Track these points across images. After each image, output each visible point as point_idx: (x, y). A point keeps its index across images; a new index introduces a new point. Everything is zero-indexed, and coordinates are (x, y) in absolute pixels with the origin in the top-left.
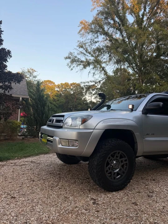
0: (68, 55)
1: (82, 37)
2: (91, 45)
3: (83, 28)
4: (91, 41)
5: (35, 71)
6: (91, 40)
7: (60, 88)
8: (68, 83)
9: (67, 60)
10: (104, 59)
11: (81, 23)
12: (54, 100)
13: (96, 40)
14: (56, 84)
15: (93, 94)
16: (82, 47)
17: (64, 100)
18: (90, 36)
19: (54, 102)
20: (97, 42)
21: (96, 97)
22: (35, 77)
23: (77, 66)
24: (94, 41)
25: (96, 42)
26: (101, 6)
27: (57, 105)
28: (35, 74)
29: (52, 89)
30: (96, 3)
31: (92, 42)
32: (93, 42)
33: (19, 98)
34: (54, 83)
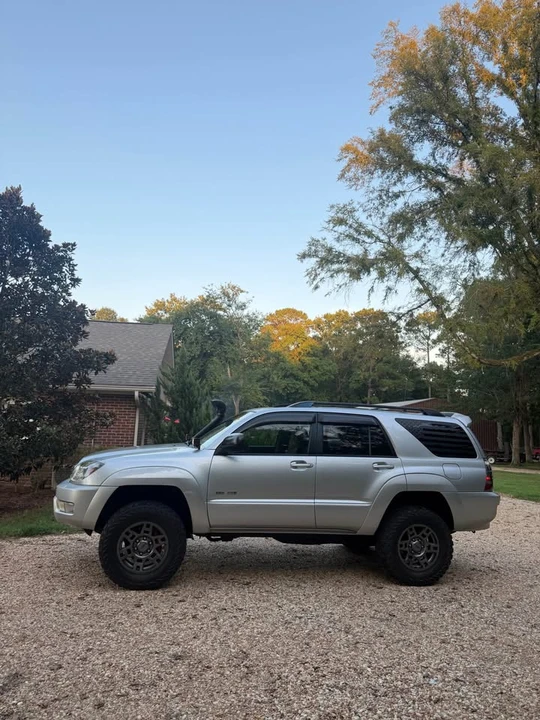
0: (307, 248)
1: (354, 187)
2: (380, 207)
3: (351, 161)
4: (380, 196)
5: (242, 291)
6: (381, 191)
7: (322, 329)
8: (347, 313)
9: (307, 260)
10: (431, 239)
11: (347, 149)
12: (305, 367)
13: (395, 189)
14: (312, 317)
15: (435, 342)
16: (341, 222)
17: (335, 367)
18: (378, 181)
19: (305, 375)
20: (399, 196)
21: (443, 352)
22: (242, 307)
23: (332, 276)
24: (390, 194)
25: (397, 196)
26: (400, 94)
27: (312, 382)
28: (241, 298)
29: (298, 334)
30: (383, 89)
31: (384, 198)
32: (389, 197)
33: (133, 392)
34: (304, 316)
